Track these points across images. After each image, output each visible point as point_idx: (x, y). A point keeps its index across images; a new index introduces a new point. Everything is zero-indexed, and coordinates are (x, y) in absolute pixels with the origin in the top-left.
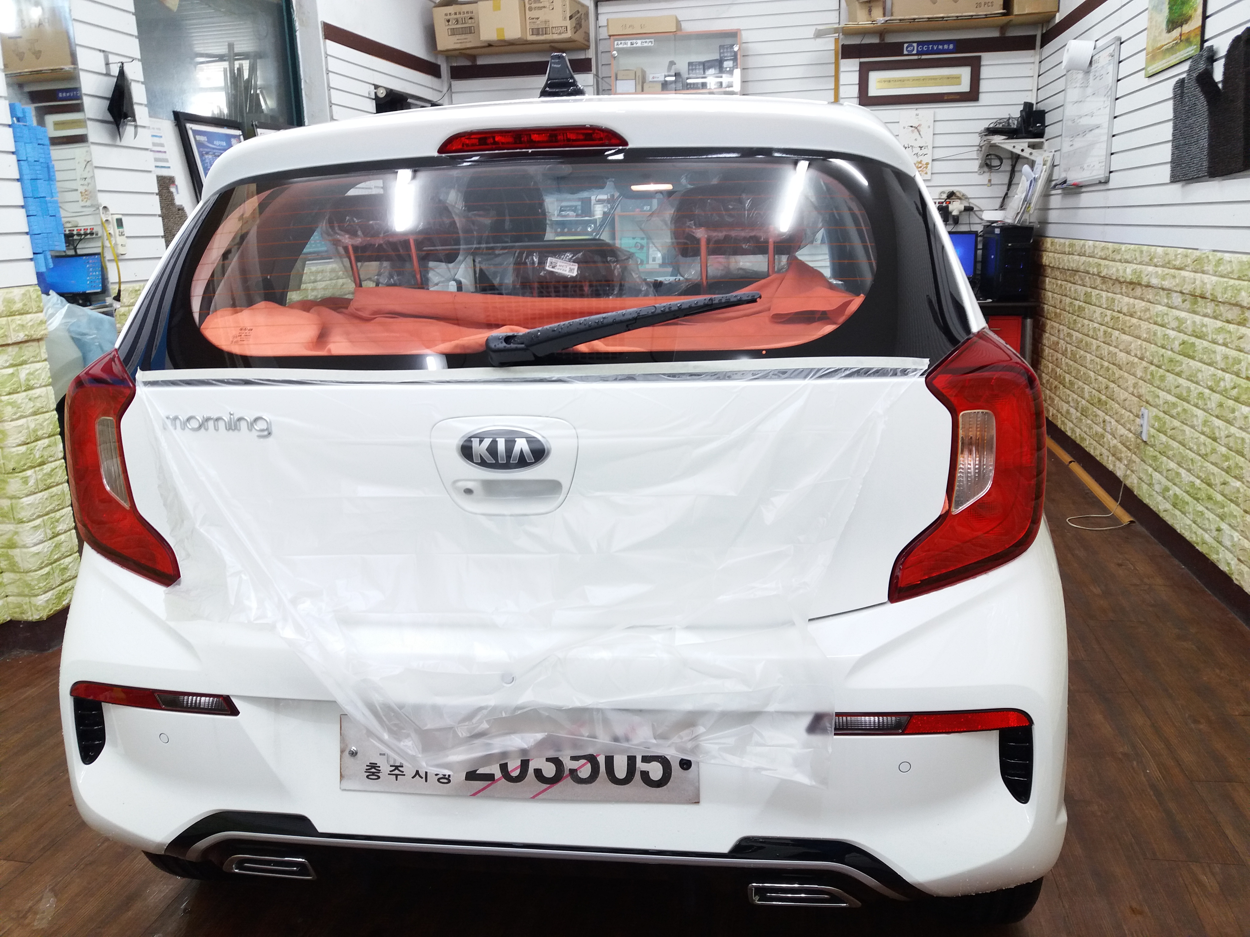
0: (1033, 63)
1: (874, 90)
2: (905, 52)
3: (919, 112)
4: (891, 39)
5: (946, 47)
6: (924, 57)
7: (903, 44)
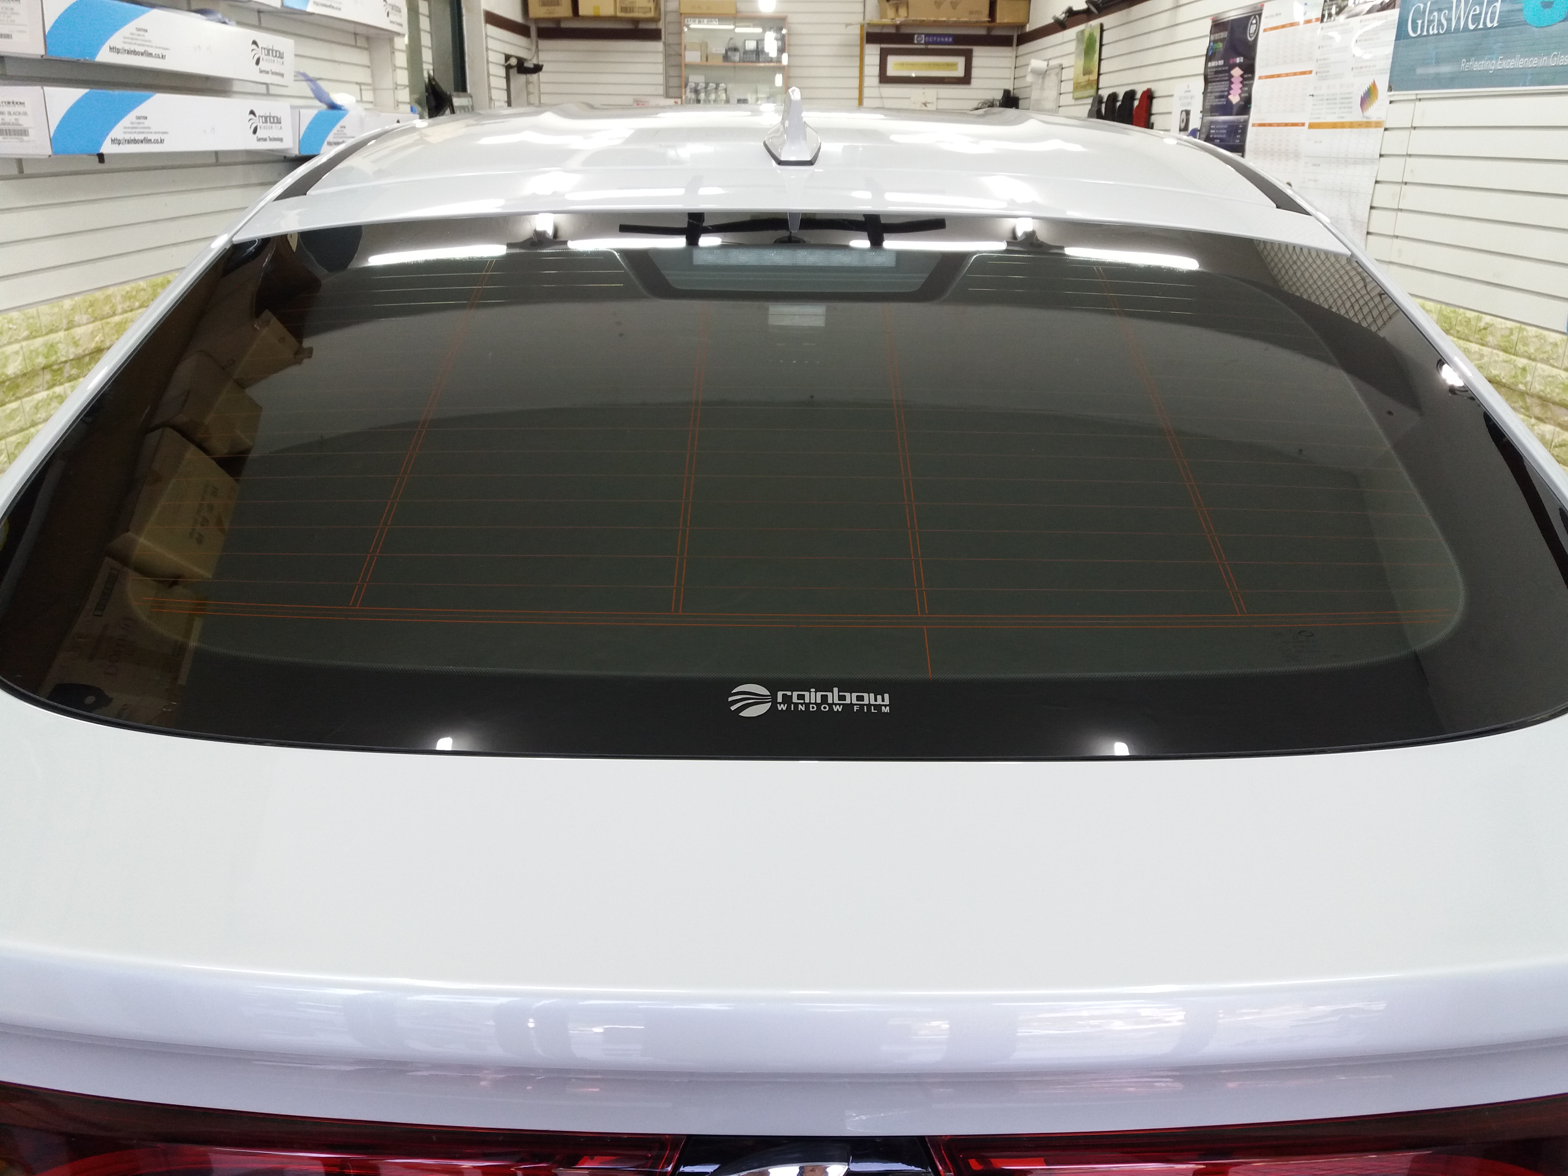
0: (1011, 57)
1: (891, 72)
2: (916, 42)
3: (927, 91)
4: (904, 30)
5: (946, 39)
6: (930, 47)
7: (913, 35)
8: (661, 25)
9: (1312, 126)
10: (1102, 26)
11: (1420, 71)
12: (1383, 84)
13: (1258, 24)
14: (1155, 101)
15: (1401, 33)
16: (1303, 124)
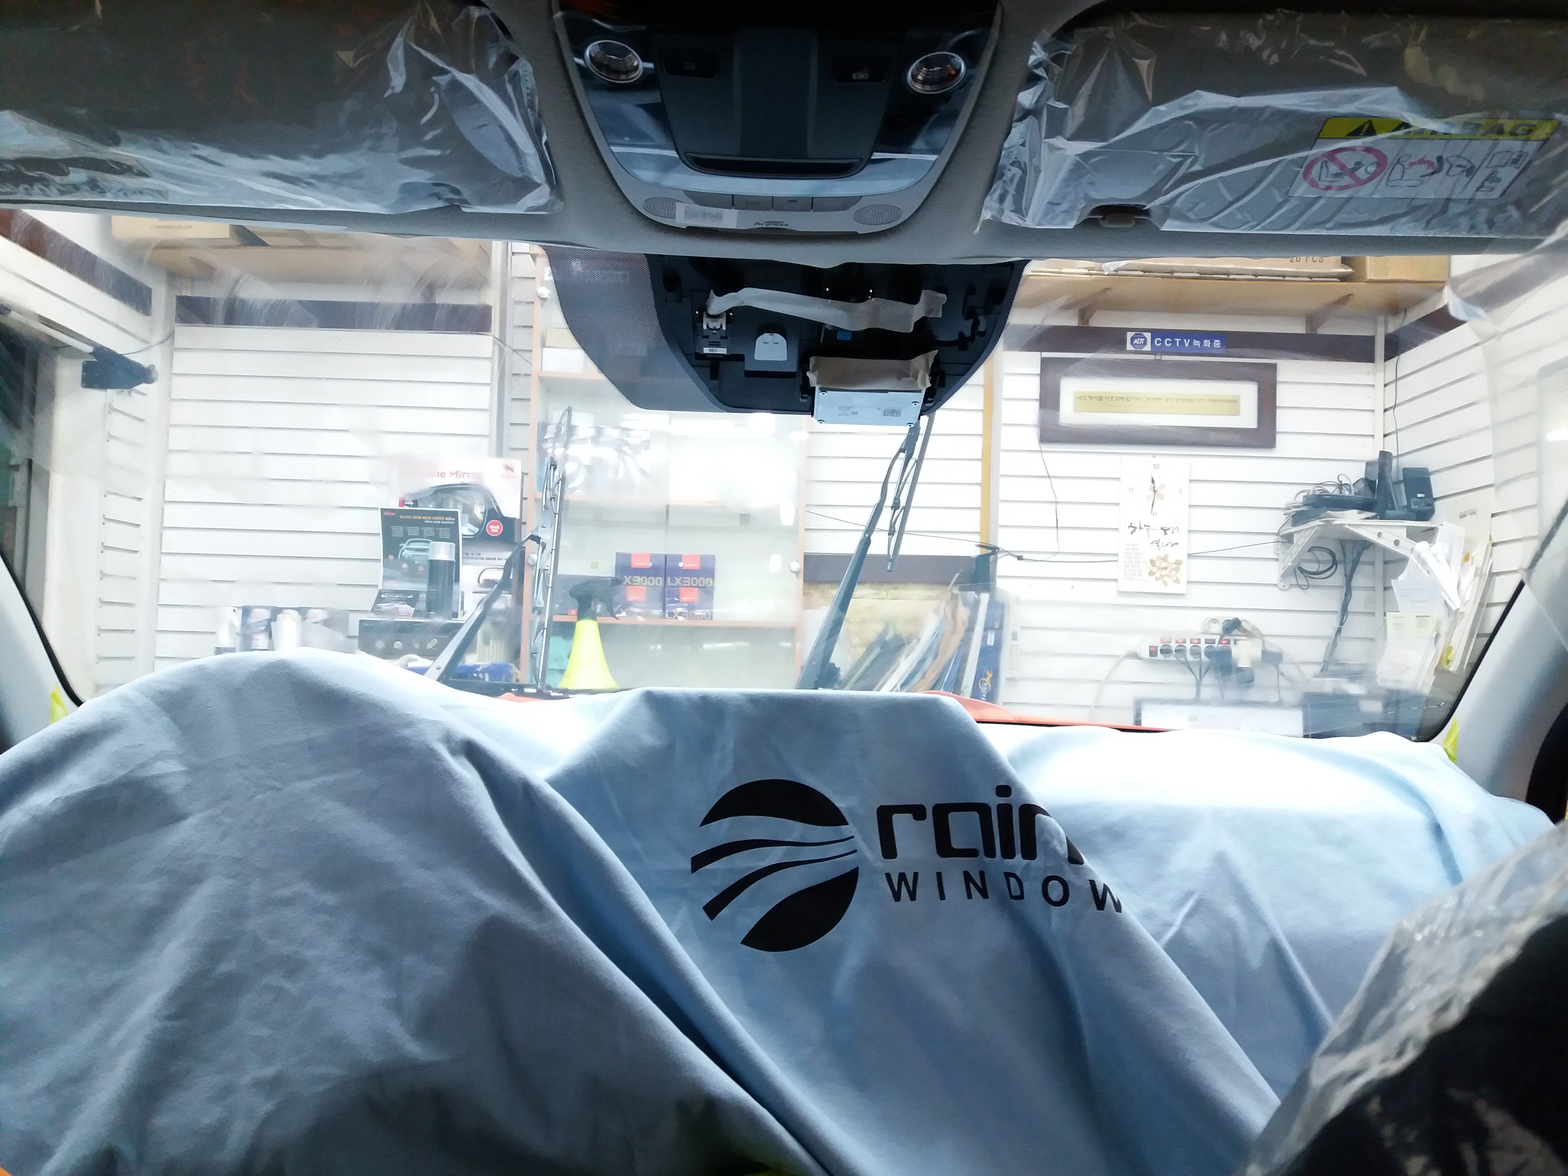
1: (1071, 415)
2: (1129, 347)
3: (1158, 460)
4: (1105, 320)
5: (1207, 343)
6: (1165, 358)
7: (1124, 331)
8: (491, 298)
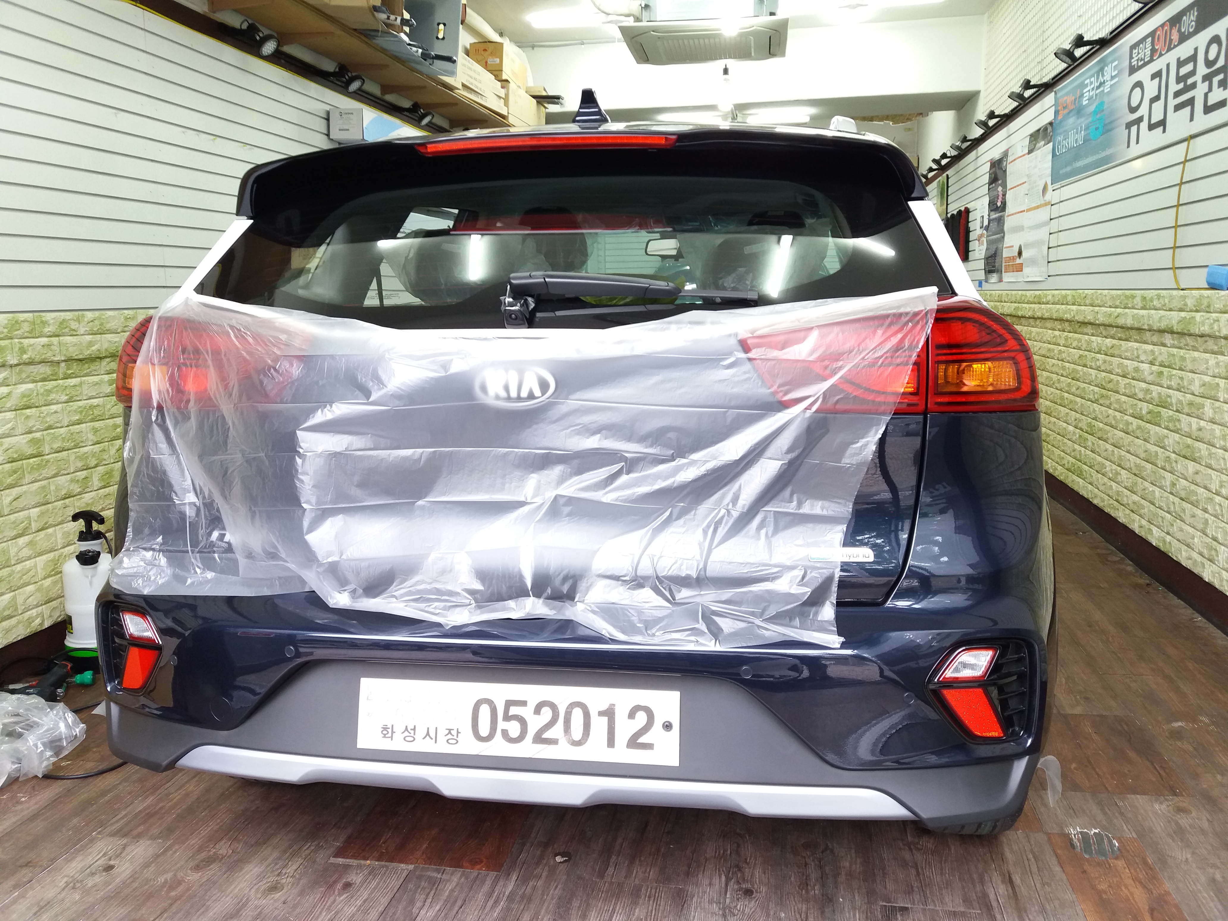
9: (1028, 210)
10: (947, 175)
11: (1061, 172)
12: (1049, 183)
13: (1007, 161)
14: (970, 214)
15: (1054, 155)
16: (1024, 211)
